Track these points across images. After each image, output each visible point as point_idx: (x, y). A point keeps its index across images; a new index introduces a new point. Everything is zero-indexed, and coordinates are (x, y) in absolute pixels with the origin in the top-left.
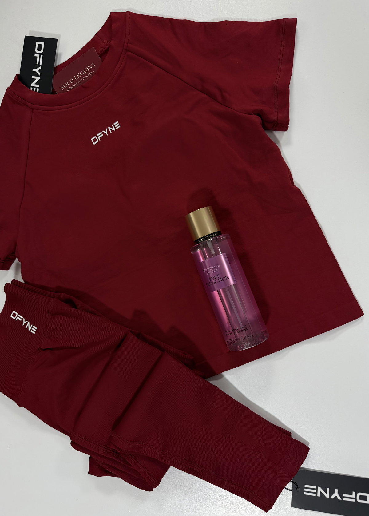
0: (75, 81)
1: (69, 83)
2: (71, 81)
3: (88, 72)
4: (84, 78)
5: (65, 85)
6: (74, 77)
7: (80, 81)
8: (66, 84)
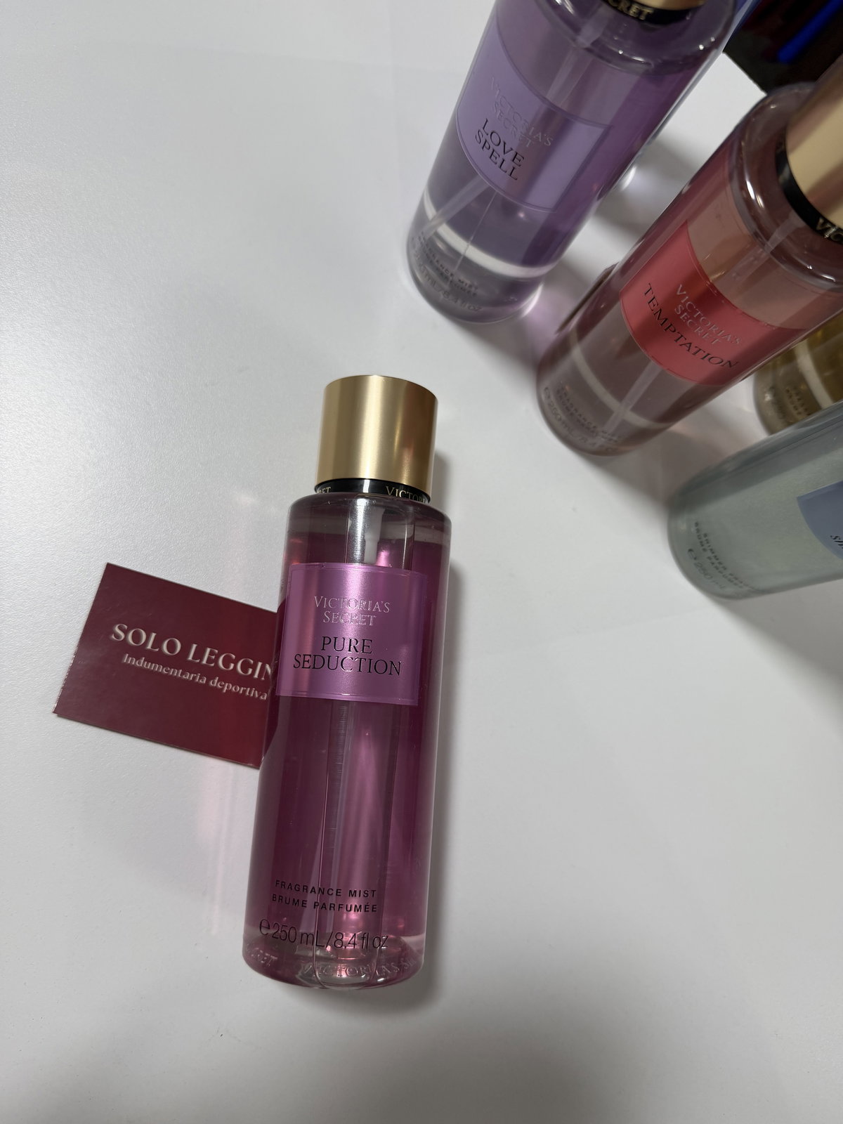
0: (179, 661)
1: (158, 643)
2: (172, 647)
3: (247, 681)
4: (215, 683)
5: (137, 637)
6: (194, 646)
7: (194, 678)
8: (144, 636)
